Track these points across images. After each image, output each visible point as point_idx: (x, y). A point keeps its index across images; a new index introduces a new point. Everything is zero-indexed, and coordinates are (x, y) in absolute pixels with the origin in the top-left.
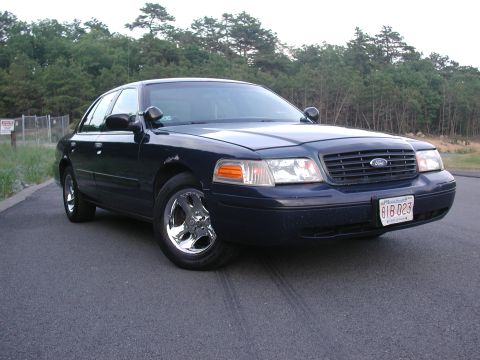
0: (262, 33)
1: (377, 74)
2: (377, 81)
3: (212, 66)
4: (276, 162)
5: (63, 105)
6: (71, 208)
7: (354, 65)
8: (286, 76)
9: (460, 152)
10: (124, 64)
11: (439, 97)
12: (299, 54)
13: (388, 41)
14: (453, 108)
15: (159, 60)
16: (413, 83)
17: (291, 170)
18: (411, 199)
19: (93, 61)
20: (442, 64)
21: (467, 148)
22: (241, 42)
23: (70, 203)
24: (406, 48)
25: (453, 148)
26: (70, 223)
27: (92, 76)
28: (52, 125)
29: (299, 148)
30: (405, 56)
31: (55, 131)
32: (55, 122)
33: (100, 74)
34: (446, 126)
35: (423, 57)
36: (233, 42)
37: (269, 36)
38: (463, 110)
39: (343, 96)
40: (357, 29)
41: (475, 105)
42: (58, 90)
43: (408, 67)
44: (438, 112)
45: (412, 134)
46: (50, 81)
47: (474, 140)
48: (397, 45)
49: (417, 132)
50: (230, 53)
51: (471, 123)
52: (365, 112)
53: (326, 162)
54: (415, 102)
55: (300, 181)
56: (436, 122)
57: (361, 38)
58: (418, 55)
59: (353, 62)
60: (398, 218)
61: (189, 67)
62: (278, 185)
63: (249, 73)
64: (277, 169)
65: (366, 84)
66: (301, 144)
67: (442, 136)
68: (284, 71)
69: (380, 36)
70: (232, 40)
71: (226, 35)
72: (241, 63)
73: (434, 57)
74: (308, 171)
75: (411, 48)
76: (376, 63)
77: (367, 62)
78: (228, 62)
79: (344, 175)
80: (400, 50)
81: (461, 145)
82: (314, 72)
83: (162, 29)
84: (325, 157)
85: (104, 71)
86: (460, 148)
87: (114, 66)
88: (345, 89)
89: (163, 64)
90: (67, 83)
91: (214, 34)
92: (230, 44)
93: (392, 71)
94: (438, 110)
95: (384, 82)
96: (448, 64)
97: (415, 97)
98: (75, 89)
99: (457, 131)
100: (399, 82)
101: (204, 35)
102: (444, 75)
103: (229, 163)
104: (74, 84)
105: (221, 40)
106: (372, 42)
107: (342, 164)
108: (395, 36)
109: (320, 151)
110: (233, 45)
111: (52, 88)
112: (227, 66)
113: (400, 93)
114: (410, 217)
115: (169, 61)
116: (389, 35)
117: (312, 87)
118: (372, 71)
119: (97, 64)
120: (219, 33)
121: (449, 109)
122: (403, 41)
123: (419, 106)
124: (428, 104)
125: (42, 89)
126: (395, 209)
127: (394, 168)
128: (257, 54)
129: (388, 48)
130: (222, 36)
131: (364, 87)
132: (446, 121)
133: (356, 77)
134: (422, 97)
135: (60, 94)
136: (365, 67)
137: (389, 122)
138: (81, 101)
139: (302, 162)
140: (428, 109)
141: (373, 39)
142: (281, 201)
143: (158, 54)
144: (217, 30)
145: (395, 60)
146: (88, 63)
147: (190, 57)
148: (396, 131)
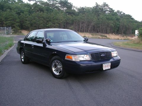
0: (68, 3)
1: (101, 16)
2: (101, 19)
3: (54, 13)
4: (80, 56)
5: (10, 24)
6: (23, 60)
7: (95, 13)
8: (75, 17)
9: (124, 39)
10: (28, 12)
11: (119, 23)
12: (79, 9)
13: (105, 7)
14: (123, 27)
15: (38, 11)
16: (111, 19)
17: (83, 57)
18: (110, 64)
19: (18, 11)
20: (120, 14)
21: (127, 38)
22: (62, 6)
23: (22, 59)
24: (110, 9)
25: (123, 38)
26: (23, 64)
27: (18, 15)
28: (6, 30)
29: (85, 52)
30: (110, 11)
31: (7, 32)
32: (7, 29)
33: (20, 15)
34: (121, 32)
35: (115, 11)
36: (60, 6)
37: (70, 4)
38: (126, 27)
39: (92, 23)
40: (96, 3)
41: (129, 26)
42: (8, 19)
43: (111, 15)
44: (119, 28)
45: (111, 34)
46: (6, 17)
47: (129, 36)
48: (107, 8)
49: (113, 33)
50: (59, 9)
51: (128, 31)
52: (98, 27)
53: (91, 56)
54: (112, 25)
55: (85, 60)
56: (118, 30)
57: (97, 6)
58: (113, 11)
59: (94, 13)
60: (107, 68)
61: (47, 13)
62: (80, 61)
63: (64, 15)
64: (80, 57)
65: (98, 19)
66: (85, 51)
67: (120, 35)
68: (74, 15)
69: (103, 5)
70: (60, 5)
71: (58, 3)
72: (62, 12)
73: (118, 11)
74: (87, 57)
75: (112, 9)
76: (101, 13)
77: (99, 13)
78: (58, 12)
79: (95, 58)
80: (108, 9)
81: (125, 37)
82: (83, 15)
83: (39, 2)
84: (91, 54)
85: (22, 14)
86: (125, 38)
87: (24, 12)
88: (92, 21)
89: (39, 12)
90: (11, 18)
91: (54, 3)
92: (59, 6)
93: (106, 15)
94: (119, 27)
95: (104, 19)
96: (122, 14)
97: (112, 23)
98: (13, 19)
99: (124, 33)
100: (108, 19)
101: (51, 3)
102: (121, 17)
103: (69, 55)
104: (13, 18)
105: (56, 5)
106: (100, 7)
107: (95, 56)
108: (107, 5)
109: (90, 53)
110: (60, 7)
111: (6, 19)
112: (58, 13)
113: (108, 22)
114: (110, 68)
115: (41, 11)
116: (105, 5)
117: (83, 20)
118: (100, 15)
119: (19, 11)
120: (56, 3)
121: (122, 27)
122: (109, 7)
123: (113, 26)
124: (116, 25)
125: (3, 19)
126: (106, 66)
127: (106, 56)
128: (67, 10)
129: (105, 8)
130: (57, 4)
131: (98, 20)
132: (121, 31)
133: (95, 17)
134: (114, 23)
135: (9, 20)
136: (98, 14)
137: (105, 30)
138: (15, 23)
139: (86, 55)
140: (116, 27)
141: (101, 6)
142: (81, 65)
143: (38, 9)
144: (55, 2)
145: (107, 12)
146: (16, 11)
147: (47, 10)
148: (107, 33)
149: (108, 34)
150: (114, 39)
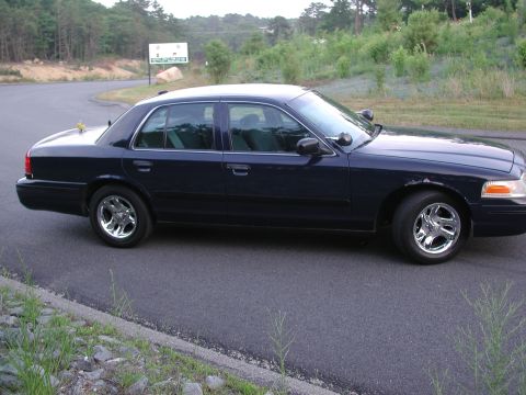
11: (53, 18)
14: (68, 30)
38: (80, 32)
41: (91, 27)
45: (30, 62)
54: (32, 24)
56: (52, 46)
67: (62, 62)
94: (54, 33)
100: (11, 2)
113: (13, 14)
123: (36, 29)
124: (43, 26)
132: (64, 45)
134: (37, 19)
137: (5, 50)
140: (44, 33)
148: (13, 59)
149: (20, 61)
150: (50, 80)
